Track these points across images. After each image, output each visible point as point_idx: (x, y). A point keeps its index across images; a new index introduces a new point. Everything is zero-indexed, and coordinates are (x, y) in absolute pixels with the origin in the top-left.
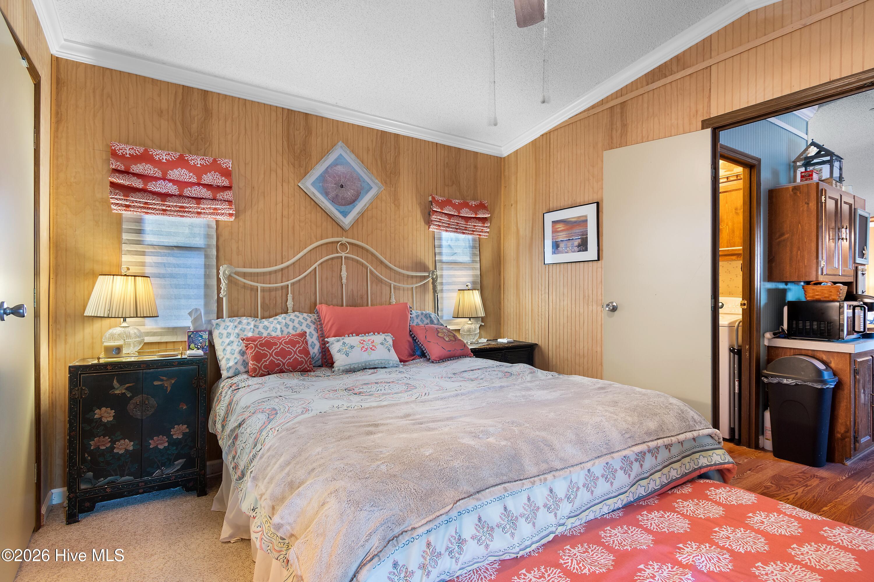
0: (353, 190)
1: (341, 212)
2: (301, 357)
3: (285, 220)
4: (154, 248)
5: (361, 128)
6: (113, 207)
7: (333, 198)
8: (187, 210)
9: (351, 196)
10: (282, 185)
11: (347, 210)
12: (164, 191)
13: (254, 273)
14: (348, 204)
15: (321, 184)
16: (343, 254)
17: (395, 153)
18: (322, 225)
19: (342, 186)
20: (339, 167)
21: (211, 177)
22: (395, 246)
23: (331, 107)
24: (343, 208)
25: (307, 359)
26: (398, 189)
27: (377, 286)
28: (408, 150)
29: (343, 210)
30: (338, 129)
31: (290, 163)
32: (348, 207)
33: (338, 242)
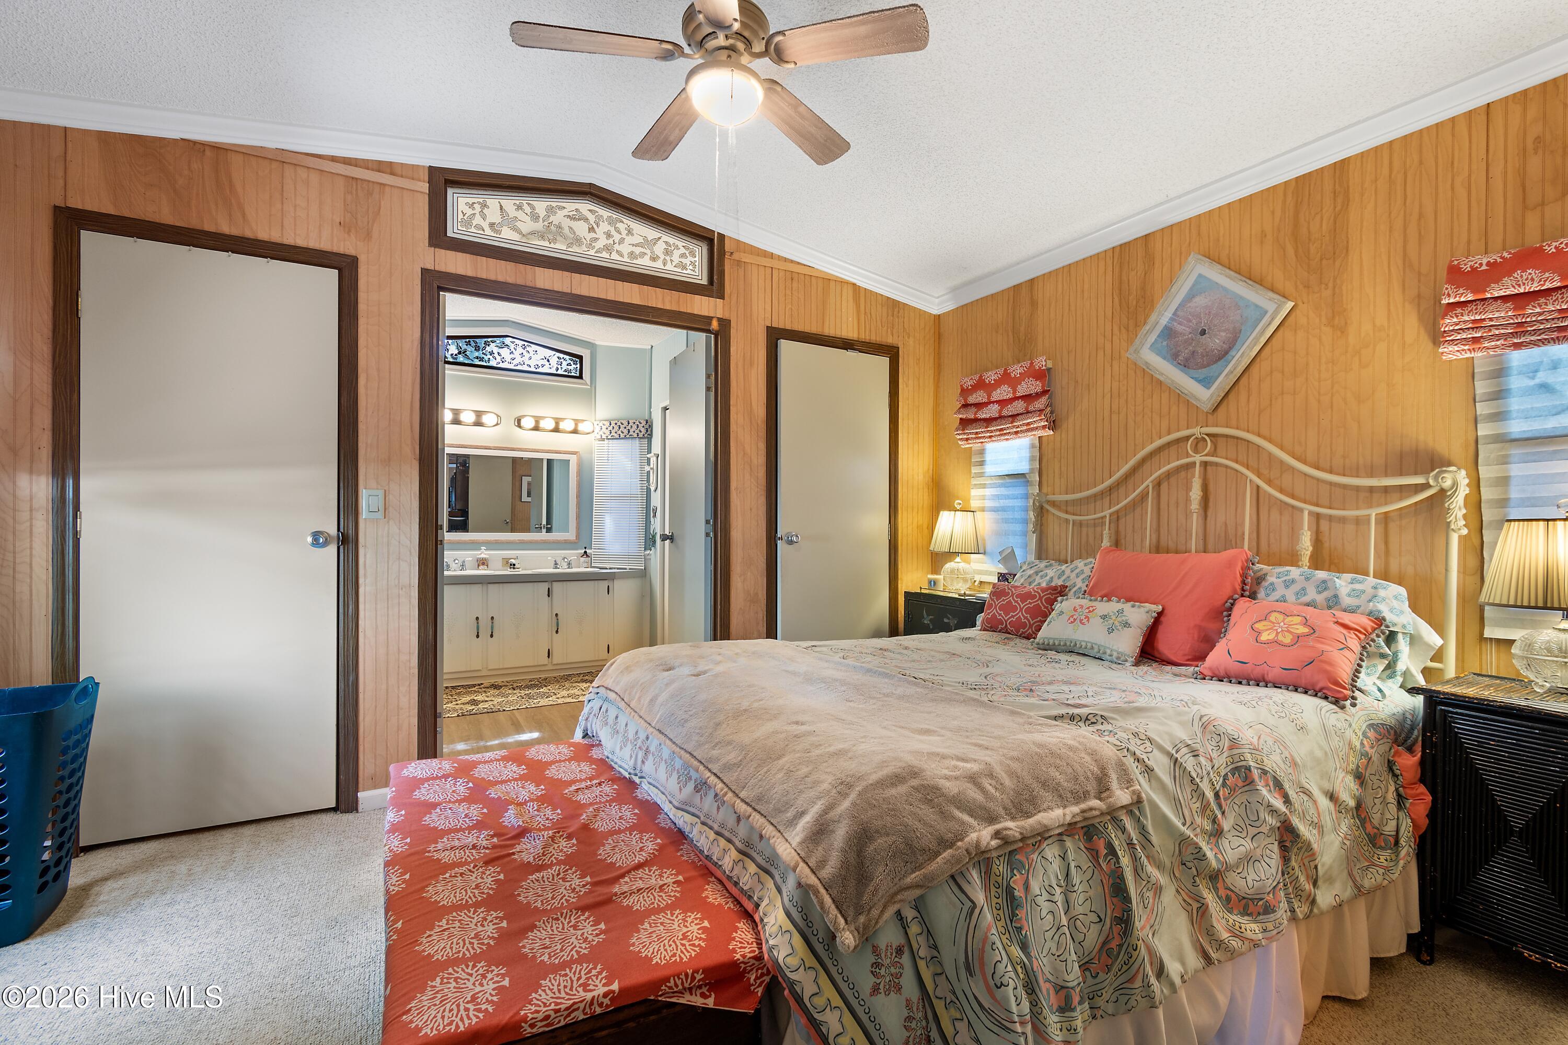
0: (1224, 331)
1: (1199, 381)
2: (1026, 618)
3: (1115, 417)
4: (992, 480)
5: (1247, 202)
6: (960, 443)
7: (1187, 360)
8: (1005, 432)
9: (1221, 344)
10: (1111, 366)
11: (1211, 374)
12: (988, 416)
13: (1077, 500)
14: (1216, 361)
15: (1165, 343)
16: (1198, 458)
17: (1335, 207)
18: (1169, 413)
19: (1203, 332)
20: (1197, 299)
21: (1025, 386)
22: (1331, 421)
23: (1178, 201)
24: (1202, 373)
25: (1032, 622)
26: (1344, 288)
27: (1281, 514)
28: (1376, 180)
29: (1203, 377)
30: (1199, 231)
31: (1122, 328)
32: (1214, 366)
33: (1187, 438)
